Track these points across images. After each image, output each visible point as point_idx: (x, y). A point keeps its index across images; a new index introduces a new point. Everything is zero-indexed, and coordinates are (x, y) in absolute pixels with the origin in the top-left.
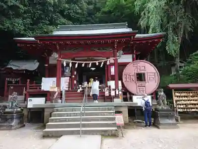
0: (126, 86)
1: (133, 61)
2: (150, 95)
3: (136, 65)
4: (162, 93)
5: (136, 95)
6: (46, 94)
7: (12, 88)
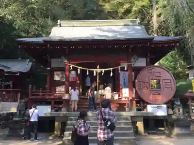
0: (139, 93)
1: (147, 65)
2: (165, 103)
3: (151, 71)
4: (179, 103)
5: (150, 104)
6: (51, 102)
7: (4, 93)
